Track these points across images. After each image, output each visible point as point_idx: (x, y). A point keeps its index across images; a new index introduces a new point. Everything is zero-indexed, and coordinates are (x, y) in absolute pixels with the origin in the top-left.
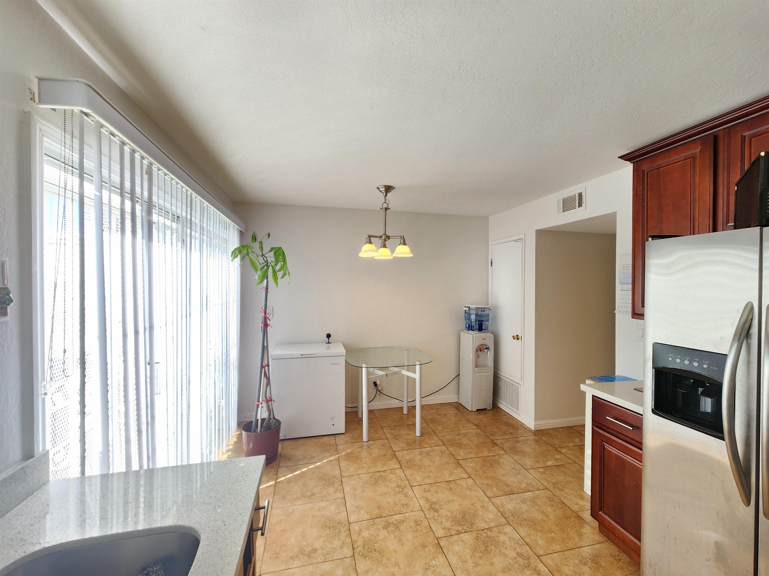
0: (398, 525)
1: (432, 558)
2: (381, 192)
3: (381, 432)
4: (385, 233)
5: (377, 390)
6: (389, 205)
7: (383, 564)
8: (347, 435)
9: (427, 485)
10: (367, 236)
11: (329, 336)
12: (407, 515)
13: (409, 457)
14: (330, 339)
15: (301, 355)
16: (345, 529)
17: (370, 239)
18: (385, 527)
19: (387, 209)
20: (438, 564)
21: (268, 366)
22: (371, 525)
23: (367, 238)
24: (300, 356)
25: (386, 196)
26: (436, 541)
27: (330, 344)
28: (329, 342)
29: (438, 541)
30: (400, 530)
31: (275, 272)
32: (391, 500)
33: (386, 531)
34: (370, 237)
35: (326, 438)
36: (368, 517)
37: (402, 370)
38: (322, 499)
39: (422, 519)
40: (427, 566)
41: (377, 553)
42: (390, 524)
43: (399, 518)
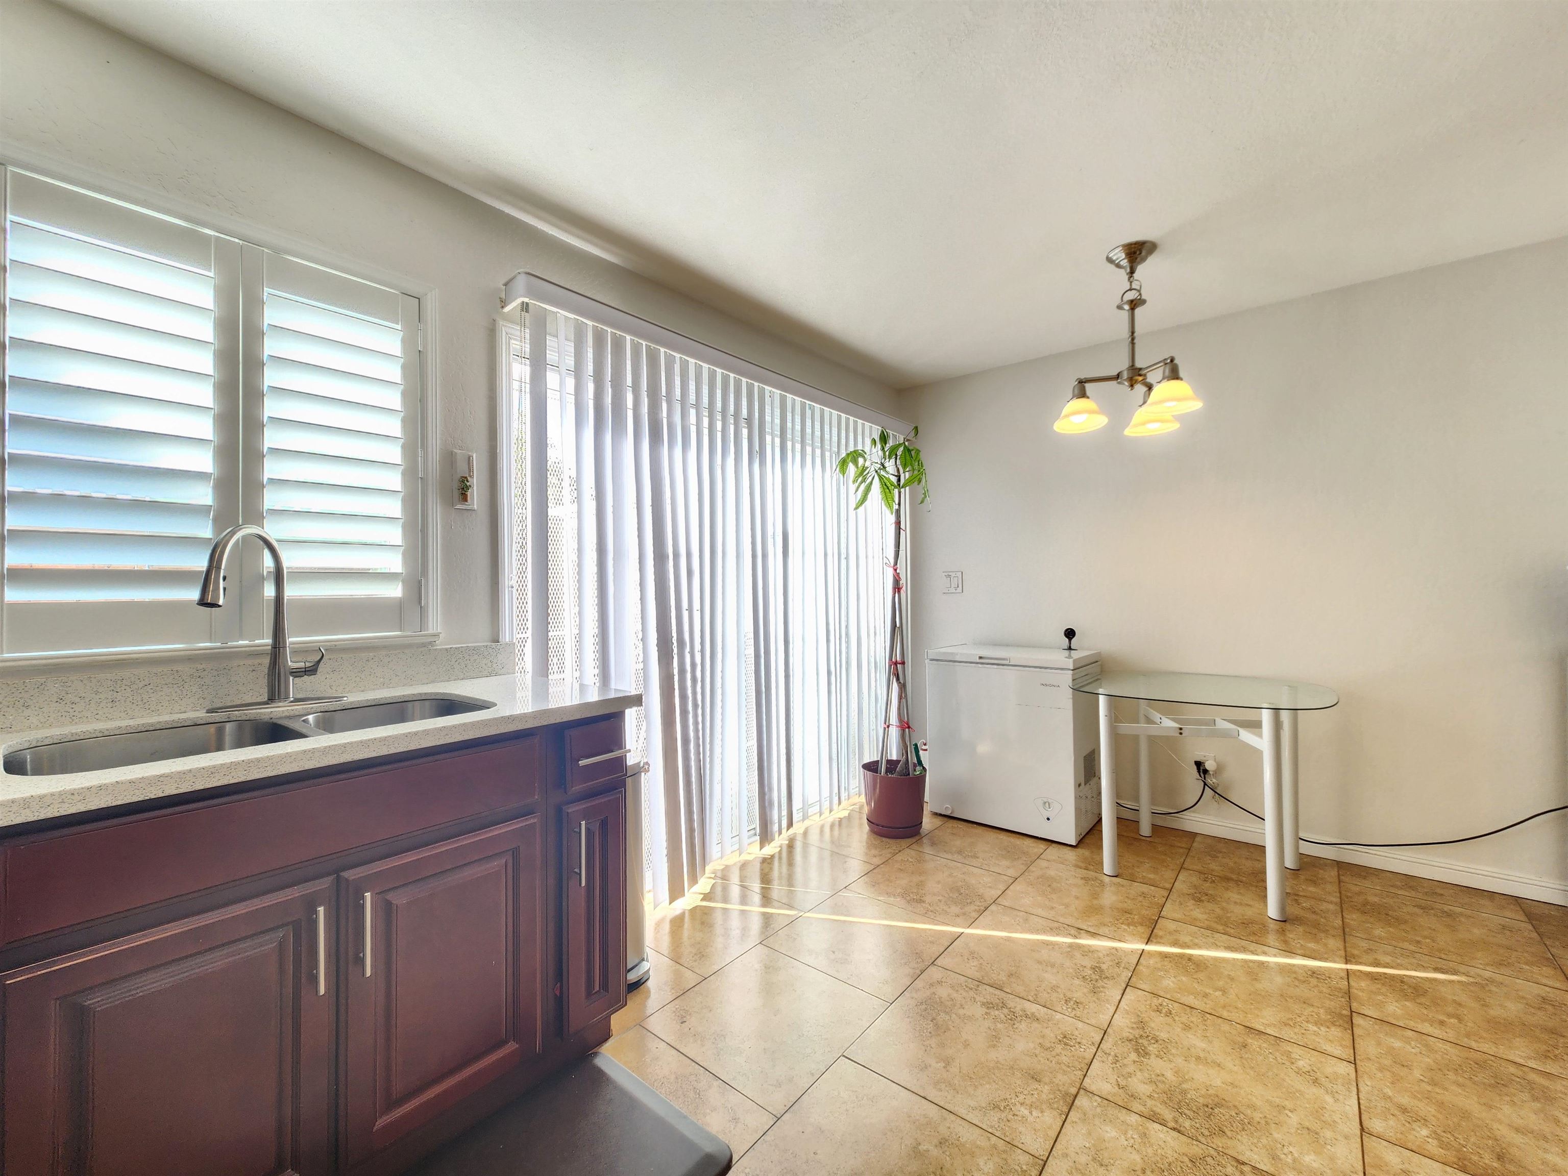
0: (1019, 1019)
1: (1028, 1102)
2: (1118, 266)
3: (1169, 874)
4: (1131, 365)
5: (1205, 784)
6: (1142, 292)
7: (925, 1043)
8: (1079, 851)
9: (1176, 1005)
10: (1076, 383)
11: (1070, 634)
12: (1059, 1016)
13: (1192, 940)
14: (1073, 640)
15: (980, 658)
16: (916, 966)
17: (1084, 387)
18: (989, 1005)
19: (1134, 304)
20: (1031, 1119)
21: (903, 663)
22: (967, 987)
23: (1074, 387)
24: (978, 660)
25: (1132, 272)
26: (1073, 1091)
27: (1072, 651)
28: (1070, 647)
29: (1078, 1093)
30: (1015, 1026)
31: (885, 487)
32: (1050, 977)
33: (985, 1010)
34: (1082, 382)
35: (1028, 842)
36: (977, 975)
37: (1239, 729)
38: (926, 913)
39: (1084, 1041)
40: (1003, 1104)
41: (931, 1025)
42: (1004, 1005)
43: (1034, 1010)
